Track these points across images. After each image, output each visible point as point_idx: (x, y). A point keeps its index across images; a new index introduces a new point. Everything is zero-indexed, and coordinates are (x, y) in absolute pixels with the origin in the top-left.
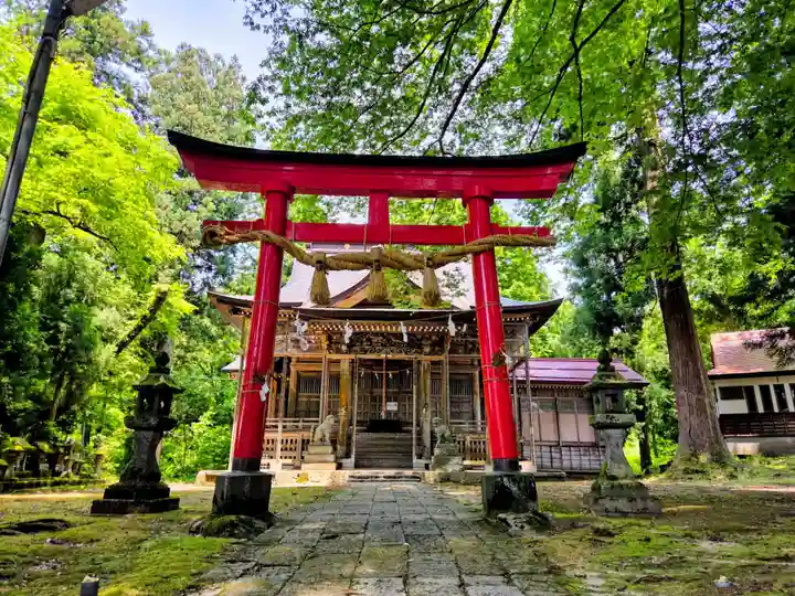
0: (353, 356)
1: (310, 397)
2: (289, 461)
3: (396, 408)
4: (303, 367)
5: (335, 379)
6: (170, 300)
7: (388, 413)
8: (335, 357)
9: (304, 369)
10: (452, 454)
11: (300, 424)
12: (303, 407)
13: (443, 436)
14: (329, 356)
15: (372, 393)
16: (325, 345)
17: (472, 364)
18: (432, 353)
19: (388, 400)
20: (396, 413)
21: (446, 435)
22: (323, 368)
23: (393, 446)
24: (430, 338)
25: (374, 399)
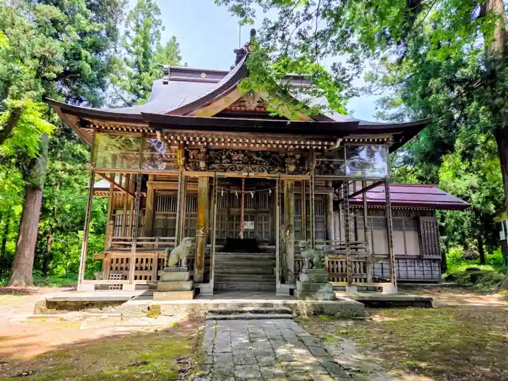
0: (212, 174)
1: (167, 215)
2: (143, 282)
3: (252, 227)
4: (160, 186)
5: (193, 199)
6: (25, 117)
7: (246, 232)
8: (192, 174)
9: (161, 187)
10: (321, 281)
11: (156, 243)
12: (159, 225)
13: (311, 261)
14: (186, 173)
15: (229, 212)
16: (181, 161)
17: (327, 186)
18: (296, 172)
19: (246, 219)
20: (252, 232)
21: (314, 260)
22: (179, 187)
23: (252, 266)
24: (293, 157)
25: (231, 218)
